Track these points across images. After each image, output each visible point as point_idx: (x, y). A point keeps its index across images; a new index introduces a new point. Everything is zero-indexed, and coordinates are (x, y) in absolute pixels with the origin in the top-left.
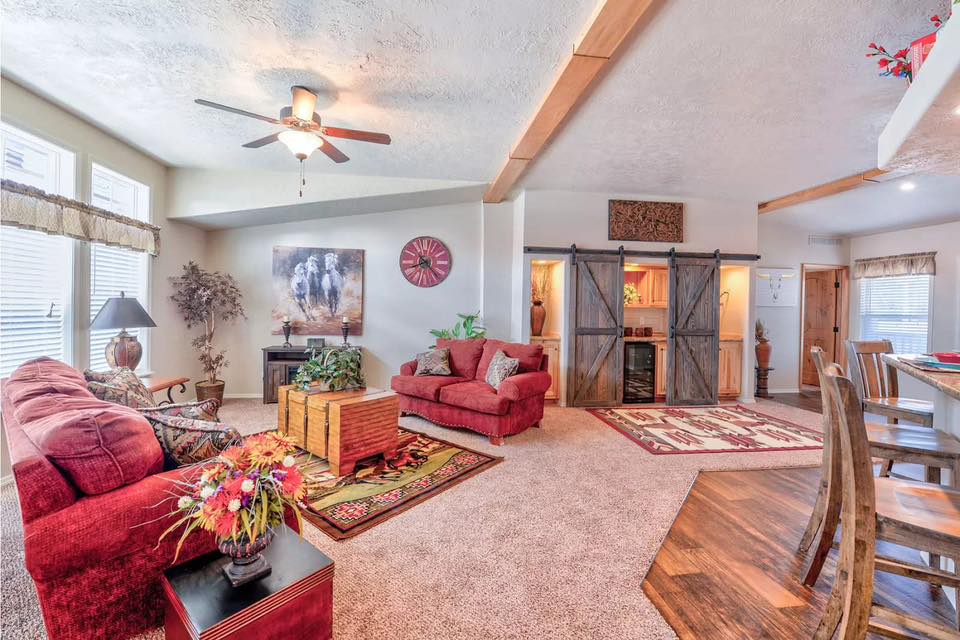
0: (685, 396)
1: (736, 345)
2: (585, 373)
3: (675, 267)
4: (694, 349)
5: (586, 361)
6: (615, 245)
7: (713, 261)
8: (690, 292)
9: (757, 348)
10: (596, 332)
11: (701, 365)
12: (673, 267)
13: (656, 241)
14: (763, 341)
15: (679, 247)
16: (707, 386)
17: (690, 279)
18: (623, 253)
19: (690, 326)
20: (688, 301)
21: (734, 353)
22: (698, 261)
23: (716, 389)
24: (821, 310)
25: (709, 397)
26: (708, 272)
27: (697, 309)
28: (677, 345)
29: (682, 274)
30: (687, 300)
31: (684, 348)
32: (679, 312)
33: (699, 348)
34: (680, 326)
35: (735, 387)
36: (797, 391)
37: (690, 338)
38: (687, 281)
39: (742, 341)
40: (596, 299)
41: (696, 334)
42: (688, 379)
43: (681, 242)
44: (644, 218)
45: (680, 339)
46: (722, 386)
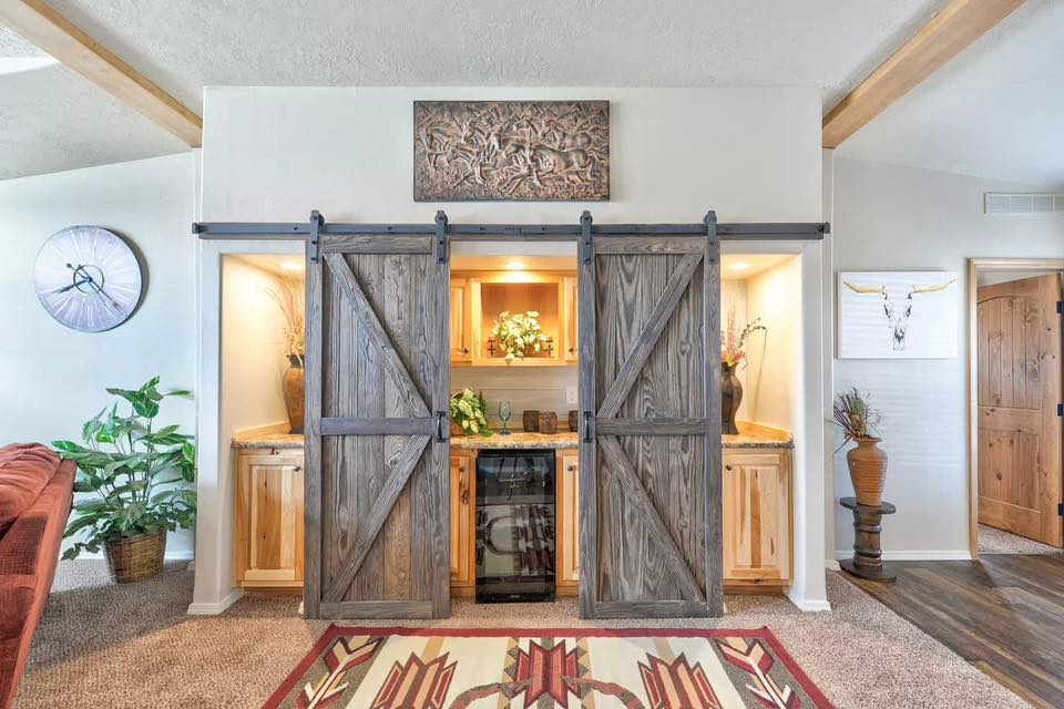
0: (631, 590)
1: (775, 456)
2: (351, 532)
3: (594, 262)
4: (650, 470)
5: (351, 502)
6: (426, 214)
7: (701, 244)
8: (635, 326)
9: (851, 458)
10: (380, 430)
11: (673, 511)
12: (588, 261)
13: (537, 198)
14: (867, 441)
15: (603, 213)
16: (690, 567)
17: (637, 293)
18: (448, 232)
19: (639, 409)
20: (630, 348)
21: (769, 476)
22: (656, 245)
23: (718, 572)
24: (1024, 366)
25: (697, 599)
26: (683, 270)
27: (659, 366)
28: (602, 460)
29: (613, 278)
30: (629, 344)
31: (622, 468)
32: (609, 372)
33: (666, 467)
34: (608, 411)
35: (774, 564)
36: (963, 554)
37: (639, 443)
38: (630, 296)
39: (789, 446)
40: (378, 348)
41: (658, 428)
42: (637, 548)
43: (606, 198)
44: (503, 142)
45: (611, 446)
46: (736, 562)
